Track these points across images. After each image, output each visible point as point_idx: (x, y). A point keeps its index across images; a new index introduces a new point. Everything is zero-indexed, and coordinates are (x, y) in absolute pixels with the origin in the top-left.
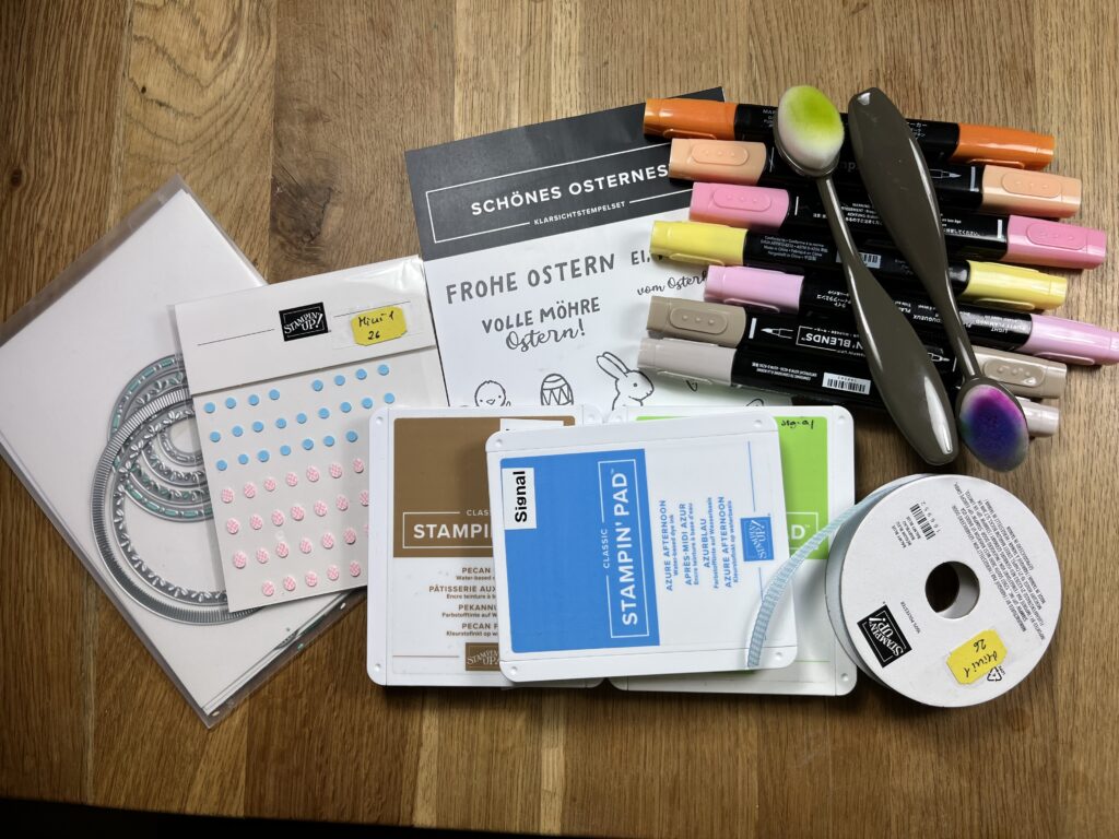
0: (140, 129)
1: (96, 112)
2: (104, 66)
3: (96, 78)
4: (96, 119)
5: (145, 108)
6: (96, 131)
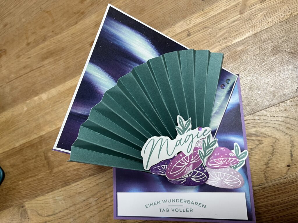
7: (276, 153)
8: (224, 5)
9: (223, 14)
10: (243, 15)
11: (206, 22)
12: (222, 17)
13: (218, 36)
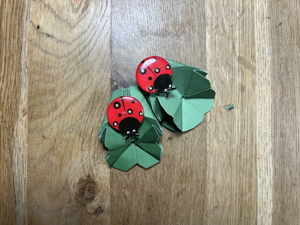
0: (37, 49)
1: (12, 39)
2: (16, 13)
3: (11, 19)
4: (12, 42)
5: (39, 38)
6: (12, 49)
7: (57, 20)
8: (261, 43)
9: (250, 38)
10: (236, 58)
11: (250, 15)
12: (247, 35)
13: (225, 20)
